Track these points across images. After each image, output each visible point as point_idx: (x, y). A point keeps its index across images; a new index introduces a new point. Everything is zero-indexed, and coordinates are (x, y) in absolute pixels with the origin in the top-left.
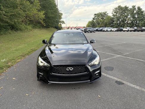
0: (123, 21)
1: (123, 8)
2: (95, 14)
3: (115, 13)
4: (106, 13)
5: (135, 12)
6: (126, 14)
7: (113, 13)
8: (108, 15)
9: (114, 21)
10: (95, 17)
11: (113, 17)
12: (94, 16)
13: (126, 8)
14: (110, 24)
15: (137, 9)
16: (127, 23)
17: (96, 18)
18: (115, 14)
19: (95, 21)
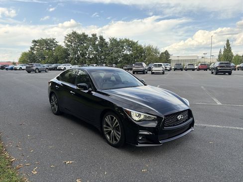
0: (83, 55)
1: (80, 36)
2: (34, 41)
3: (69, 41)
4: (55, 41)
5: (97, 43)
6: (85, 45)
7: (66, 42)
8: (58, 44)
9: (69, 55)
10: (35, 45)
11: (66, 47)
12: (33, 44)
13: (85, 36)
14: (63, 58)
15: (99, 39)
16: (89, 58)
17: (37, 47)
18: (69, 43)
19: (35, 52)
